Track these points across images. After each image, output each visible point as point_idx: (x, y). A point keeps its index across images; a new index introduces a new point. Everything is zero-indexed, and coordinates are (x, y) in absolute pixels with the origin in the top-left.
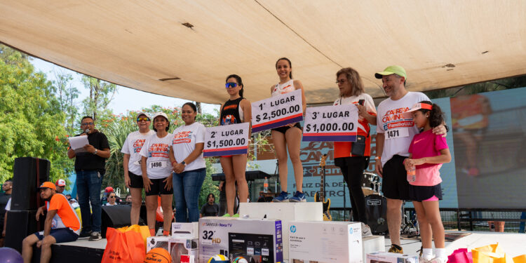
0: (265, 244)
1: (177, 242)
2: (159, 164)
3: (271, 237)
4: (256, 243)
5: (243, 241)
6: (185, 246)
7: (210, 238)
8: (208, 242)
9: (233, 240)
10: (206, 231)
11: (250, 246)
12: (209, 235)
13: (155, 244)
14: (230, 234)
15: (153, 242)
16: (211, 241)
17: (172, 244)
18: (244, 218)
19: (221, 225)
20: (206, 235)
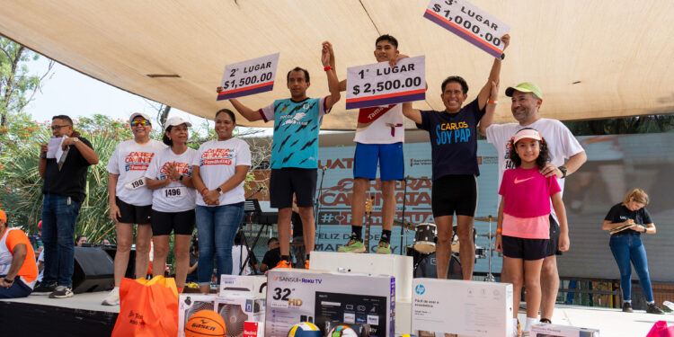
0: (373, 310)
1: (229, 303)
2: (176, 192)
3: (384, 299)
4: (359, 307)
5: (339, 304)
6: (243, 309)
7: (284, 299)
8: (281, 304)
9: (323, 303)
10: (280, 290)
11: (350, 311)
12: (283, 294)
13: (192, 304)
14: (317, 293)
15: (188, 301)
16: (286, 303)
17: (221, 305)
18: (341, 272)
19: (304, 281)
20: (278, 294)
